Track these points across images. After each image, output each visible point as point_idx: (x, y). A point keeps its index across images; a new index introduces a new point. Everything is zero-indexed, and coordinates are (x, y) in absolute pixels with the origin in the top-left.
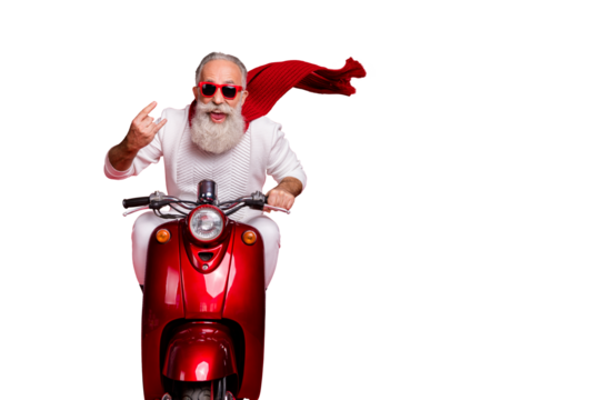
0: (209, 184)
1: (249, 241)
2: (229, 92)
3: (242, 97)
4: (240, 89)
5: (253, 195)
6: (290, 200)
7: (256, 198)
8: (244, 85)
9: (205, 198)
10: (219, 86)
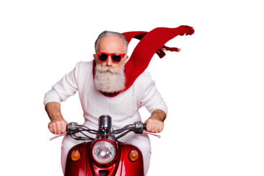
0: (106, 119)
1: (133, 160)
2: (116, 58)
3: (125, 60)
4: (124, 55)
5: (135, 124)
6: (161, 126)
7: (137, 126)
8: (126, 52)
9: (104, 128)
10: (109, 55)
